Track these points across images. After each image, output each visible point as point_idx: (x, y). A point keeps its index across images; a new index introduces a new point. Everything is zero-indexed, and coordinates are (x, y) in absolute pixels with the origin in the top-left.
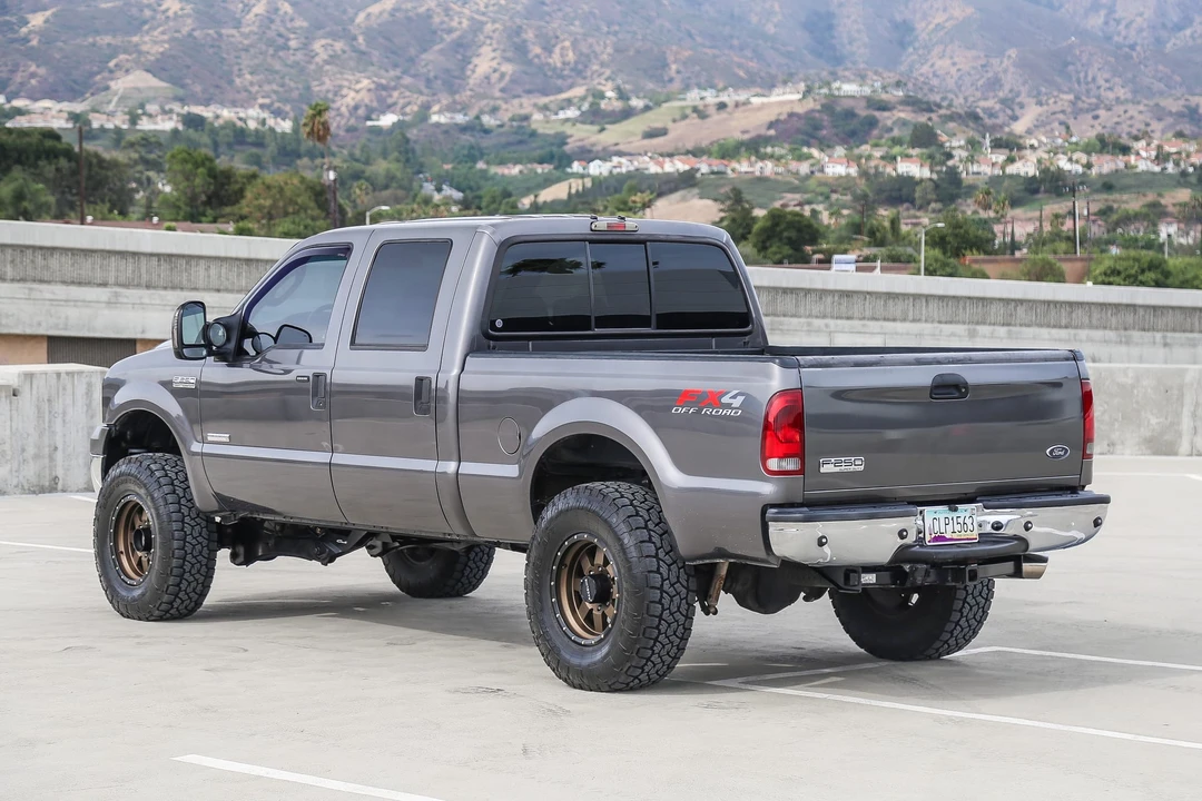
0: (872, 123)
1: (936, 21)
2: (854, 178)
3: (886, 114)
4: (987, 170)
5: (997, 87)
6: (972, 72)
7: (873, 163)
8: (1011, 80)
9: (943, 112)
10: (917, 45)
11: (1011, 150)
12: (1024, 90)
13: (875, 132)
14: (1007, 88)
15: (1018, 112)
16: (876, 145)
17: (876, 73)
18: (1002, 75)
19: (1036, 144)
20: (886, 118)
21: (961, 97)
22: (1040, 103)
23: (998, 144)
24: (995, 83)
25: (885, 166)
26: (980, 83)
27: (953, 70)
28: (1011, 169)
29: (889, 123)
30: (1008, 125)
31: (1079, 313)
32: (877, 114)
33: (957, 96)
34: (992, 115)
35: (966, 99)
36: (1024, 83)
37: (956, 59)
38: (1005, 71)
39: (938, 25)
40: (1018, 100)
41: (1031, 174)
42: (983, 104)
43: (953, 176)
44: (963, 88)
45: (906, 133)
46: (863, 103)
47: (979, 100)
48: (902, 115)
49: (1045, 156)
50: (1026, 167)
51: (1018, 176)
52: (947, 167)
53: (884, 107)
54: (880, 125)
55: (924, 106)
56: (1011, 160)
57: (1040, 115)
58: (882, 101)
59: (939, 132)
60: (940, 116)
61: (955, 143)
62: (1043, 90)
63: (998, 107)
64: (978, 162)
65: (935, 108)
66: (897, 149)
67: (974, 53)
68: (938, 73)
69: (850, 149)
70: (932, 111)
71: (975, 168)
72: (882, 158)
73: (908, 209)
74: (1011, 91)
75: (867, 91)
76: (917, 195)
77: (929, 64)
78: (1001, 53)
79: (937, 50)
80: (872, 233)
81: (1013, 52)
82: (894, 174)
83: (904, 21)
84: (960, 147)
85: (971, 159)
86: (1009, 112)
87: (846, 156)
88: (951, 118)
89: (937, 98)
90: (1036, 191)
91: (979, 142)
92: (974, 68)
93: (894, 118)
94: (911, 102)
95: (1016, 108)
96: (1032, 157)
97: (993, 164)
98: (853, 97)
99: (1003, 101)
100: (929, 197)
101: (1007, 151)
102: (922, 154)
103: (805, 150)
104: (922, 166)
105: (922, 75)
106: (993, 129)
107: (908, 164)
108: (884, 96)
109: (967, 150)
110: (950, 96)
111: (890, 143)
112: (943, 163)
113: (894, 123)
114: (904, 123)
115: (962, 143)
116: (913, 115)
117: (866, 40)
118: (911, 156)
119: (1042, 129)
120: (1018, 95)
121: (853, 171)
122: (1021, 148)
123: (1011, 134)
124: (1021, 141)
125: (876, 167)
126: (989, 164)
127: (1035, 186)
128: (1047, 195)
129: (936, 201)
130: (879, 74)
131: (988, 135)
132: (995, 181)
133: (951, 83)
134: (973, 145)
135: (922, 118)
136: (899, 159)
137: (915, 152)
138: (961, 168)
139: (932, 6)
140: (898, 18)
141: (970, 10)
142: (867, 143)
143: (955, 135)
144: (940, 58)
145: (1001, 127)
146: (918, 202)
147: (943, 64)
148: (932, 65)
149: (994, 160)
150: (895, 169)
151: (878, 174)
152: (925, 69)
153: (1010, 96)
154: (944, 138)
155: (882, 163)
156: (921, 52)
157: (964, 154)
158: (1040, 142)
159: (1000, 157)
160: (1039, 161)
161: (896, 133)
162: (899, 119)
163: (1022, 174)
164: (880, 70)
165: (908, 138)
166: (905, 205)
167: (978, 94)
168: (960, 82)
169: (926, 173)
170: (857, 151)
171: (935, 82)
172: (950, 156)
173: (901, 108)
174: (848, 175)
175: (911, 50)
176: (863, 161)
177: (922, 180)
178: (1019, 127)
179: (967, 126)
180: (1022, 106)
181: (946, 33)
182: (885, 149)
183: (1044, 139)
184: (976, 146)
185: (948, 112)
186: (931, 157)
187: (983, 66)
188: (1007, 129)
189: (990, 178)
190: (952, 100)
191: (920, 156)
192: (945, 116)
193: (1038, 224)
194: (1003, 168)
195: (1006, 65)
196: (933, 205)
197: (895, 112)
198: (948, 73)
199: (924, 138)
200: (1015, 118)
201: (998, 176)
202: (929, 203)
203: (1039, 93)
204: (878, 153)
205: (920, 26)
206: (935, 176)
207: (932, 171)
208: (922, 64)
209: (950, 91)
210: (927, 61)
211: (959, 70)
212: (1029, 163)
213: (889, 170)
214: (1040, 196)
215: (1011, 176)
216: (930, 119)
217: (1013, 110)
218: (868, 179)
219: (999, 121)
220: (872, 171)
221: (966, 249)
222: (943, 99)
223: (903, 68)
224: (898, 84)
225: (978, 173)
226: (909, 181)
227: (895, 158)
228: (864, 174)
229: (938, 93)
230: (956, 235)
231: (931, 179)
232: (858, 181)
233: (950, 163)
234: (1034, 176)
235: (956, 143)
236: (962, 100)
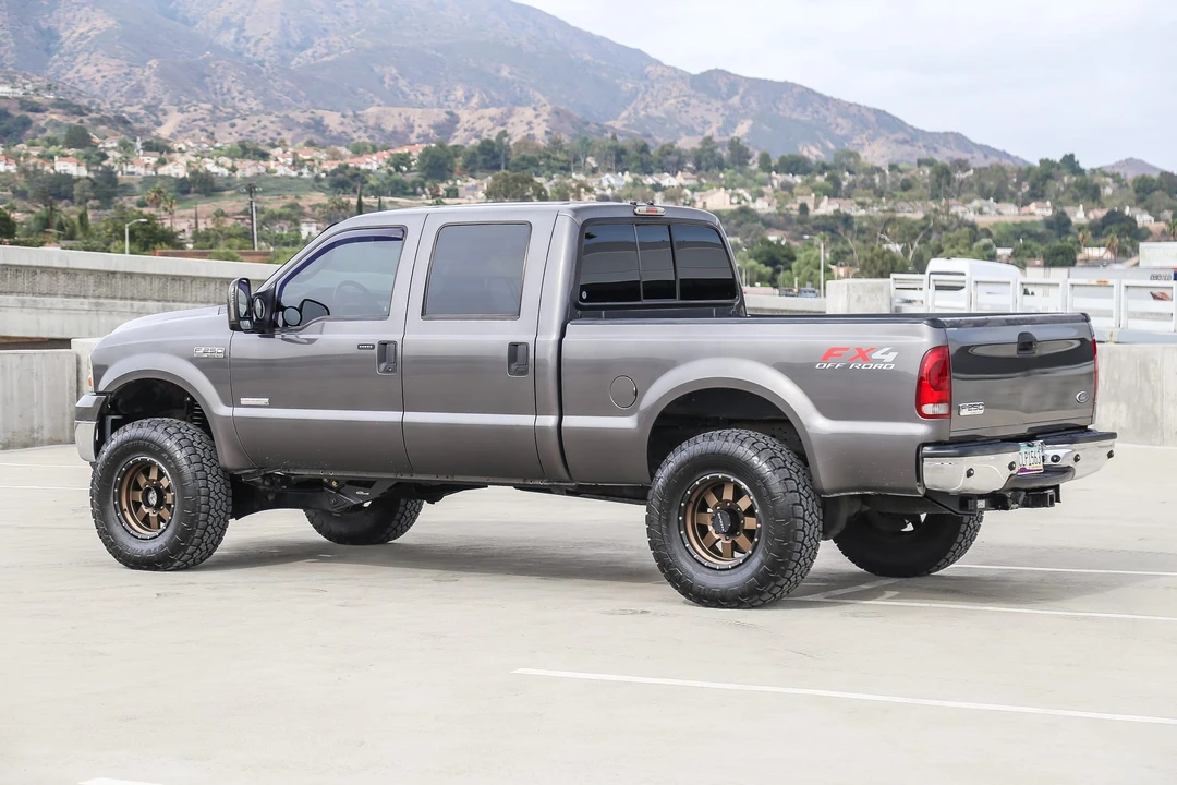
0: (26, 123)
1: (81, 30)
2: (13, 175)
3: (39, 115)
4: (140, 170)
5: (141, 94)
6: (117, 80)
7: (32, 161)
8: (153, 88)
9: (93, 115)
10: (62, 51)
11: (162, 153)
12: (166, 98)
13: (29, 132)
14: (150, 95)
15: (162, 118)
16: (33, 145)
17: (25, 76)
18: (144, 84)
19: (184, 148)
20: (39, 119)
21: (108, 102)
22: (181, 111)
23: (149, 147)
24: (138, 91)
25: (43, 165)
26: (124, 90)
27: (98, 77)
28: (163, 171)
29: (42, 124)
30: (154, 129)
32: (30, 115)
33: (104, 101)
34: (137, 120)
35: (112, 104)
36: (166, 92)
37: (100, 67)
38: (148, 80)
39: (81, 34)
40: (161, 107)
41: (181, 175)
42: (127, 109)
43: (109, 175)
44: (109, 94)
45: (61, 135)
46: (16, 105)
47: (125, 105)
48: (54, 117)
49: (193, 159)
50: (177, 169)
51: (169, 177)
52: (104, 166)
53: (37, 109)
54: (33, 125)
55: (75, 109)
56: (162, 162)
57: (182, 122)
58: (35, 103)
59: (91, 134)
60: (90, 120)
61: (108, 145)
62: (184, 99)
63: (142, 112)
64: (132, 163)
65: (86, 112)
66: (53, 149)
67: (116, 62)
68: (84, 79)
69: (7, 147)
70: (83, 114)
71: (130, 168)
72: (40, 156)
73: (67, 206)
74: (153, 99)
75: (19, 93)
76: (75, 192)
77: (75, 69)
78: (143, 63)
79: (82, 57)
80: (61, 227)
81: (153, 63)
82: (52, 171)
83: (49, 28)
84: (113, 148)
85: (127, 161)
86: (154, 118)
87: (4, 154)
88: (101, 121)
89: (85, 102)
90: (187, 192)
91: (131, 145)
92: (119, 76)
93: (47, 120)
94: (61, 105)
95: (160, 114)
96: (182, 160)
97: (147, 166)
98: (6, 98)
99: (147, 108)
100: (87, 194)
101: (157, 154)
102: (78, 154)
104: (78, 165)
105: (68, 80)
106: (142, 132)
107: (65, 163)
108: (36, 99)
109: (120, 151)
110: (98, 101)
111: (45, 143)
112: (99, 164)
113: (47, 124)
114: (57, 125)
115: (115, 145)
116: (65, 117)
117: (13, 45)
118: (67, 156)
119: (185, 135)
120: (161, 102)
121: (12, 168)
122: (170, 151)
123: (158, 138)
124: (170, 145)
125: (35, 165)
126: (141, 166)
127: (185, 187)
128: (197, 195)
129: (94, 199)
130: (28, 78)
131: (139, 139)
132: (147, 182)
133: (96, 89)
134: (125, 147)
135: (75, 121)
136: (56, 158)
137: (72, 151)
138: (116, 168)
139: (75, 17)
140: (44, 26)
141: (111, 22)
142: (21, 142)
143: (106, 138)
144: (86, 65)
145: (149, 131)
146: (77, 199)
147: (87, 71)
148: (77, 72)
149: (147, 162)
150: (53, 168)
151: (36, 172)
152: (71, 74)
153: (153, 103)
154: (97, 140)
155: (41, 161)
156: (66, 58)
157: (118, 155)
158: (188, 146)
159: (152, 159)
160: (189, 164)
161: (49, 133)
162: (52, 120)
163: (173, 175)
164: (29, 74)
165: (63, 139)
166: (66, 201)
167: (123, 100)
168: (106, 88)
169: (83, 172)
170: (14, 150)
171: (81, 87)
172: (105, 157)
173: (52, 110)
174: (8, 171)
175: (57, 56)
176: (22, 159)
177: (79, 179)
178: (164, 132)
179: (117, 130)
180: (165, 113)
181: (90, 42)
182: (41, 148)
183: (191, 144)
184: (129, 148)
185: (98, 116)
186: (87, 157)
187: (127, 74)
188: (154, 134)
189: (144, 177)
190: (99, 105)
191: (77, 156)
192: (96, 119)
193: (193, 221)
194: (155, 169)
195: (148, 74)
196: (91, 202)
197: (47, 114)
198: (93, 79)
199: (78, 139)
200: (159, 124)
201: (151, 177)
202: (87, 200)
203: (180, 102)
204: (35, 153)
205: (65, 34)
206: (92, 175)
207: (89, 171)
208: (68, 70)
209: (95, 96)
210: (72, 67)
211: (104, 77)
212: (179, 166)
213: (47, 168)
214: (189, 196)
215: (163, 177)
216: (81, 122)
217: (157, 116)
218: (26, 176)
219: (145, 126)
220: (31, 169)
221: (155, 243)
222: (92, 103)
223: (50, 73)
224: (49, 88)
225: (133, 173)
226: (68, 179)
227: (52, 158)
228: (24, 171)
229: (85, 97)
230: (144, 230)
231: (88, 178)
232: (17, 178)
233: (105, 163)
234: (185, 178)
235: (110, 144)
236: (108, 106)
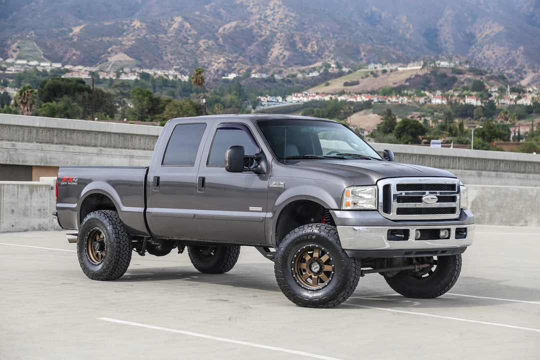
0: (454, 80)
1: (486, 33)
2: (445, 105)
3: (461, 76)
4: (508, 102)
5: (514, 64)
6: (503, 57)
7: (454, 98)
8: (520, 61)
9: (488, 75)
10: (476, 44)
11: (520, 93)
12: (527, 65)
13: (456, 84)
14: (519, 64)
15: (524, 75)
16: (456, 90)
17: (457, 57)
18: (516, 58)
19: (531, 90)
20: (461, 78)
21: (497, 68)
22: (534, 72)
23: (513, 91)
24: (513, 62)
25: (459, 100)
26: (506, 62)
27: (493, 56)
28: (519, 102)
29: (462, 80)
30: (519, 82)
31: (529, 167)
32: (457, 76)
33: (495, 68)
34: (511, 76)
35: (499, 69)
36: (527, 63)
37: (495, 51)
38: (518, 56)
39: (486, 35)
40: (523, 70)
41: (529, 104)
42: (507, 72)
43: (492, 104)
44: (498, 64)
45: (470, 85)
46: (450, 71)
47: (505, 70)
48: (469, 76)
49: (536, 96)
50: (527, 101)
51: (523, 105)
52: (489, 101)
53: (460, 72)
54: (458, 81)
55: (479, 72)
56: (519, 98)
57: (534, 77)
58: (460, 70)
59: (486, 84)
60: (487, 77)
61: (493, 90)
62: (536, 65)
63: (514, 73)
64: (504, 98)
65: (484, 73)
66: (465, 92)
67: (503, 48)
68: (486, 57)
69: (444, 92)
70: (482, 74)
71: (502, 101)
72: (458, 96)
73: (470, 120)
74: (521, 66)
75: (452, 65)
76: (474, 113)
77: (482, 53)
78: (516, 48)
79: (486, 46)
80: (451, 130)
81: (522, 48)
82: (464, 103)
83: (471, 33)
84: (495, 91)
85: (501, 97)
86: (519, 76)
87: (441, 95)
88: (491, 78)
89: (486, 69)
90: (531, 112)
91: (504, 89)
92: (503, 55)
93: (465, 78)
94: (471, 70)
95: (523, 74)
96: (530, 96)
97: (511, 100)
98: (446, 68)
99: (516, 71)
100: (480, 114)
101: (518, 94)
102: (477, 94)
103: (423, 92)
104: (477, 100)
105: (478, 58)
106: (511, 83)
107: (470, 99)
108: (460, 68)
109: (499, 93)
110: (492, 68)
111: (462, 89)
112: (487, 99)
113: (464, 80)
114: (469, 80)
115: (496, 89)
116: (473, 76)
117: (453, 42)
118: (472, 95)
119: (535, 84)
120: (524, 67)
121: (445, 102)
122: (524, 92)
123: (520, 85)
124: (525, 89)
125: (456, 100)
126: (509, 99)
127: (531, 110)
128: (536, 114)
129: (483, 116)
130: (459, 58)
131: (509, 86)
132: (511, 107)
133: (492, 62)
134: (502, 91)
135: (478, 78)
136: (466, 97)
137: (474, 93)
138: (495, 101)
139: (484, 26)
140: (468, 32)
141: (502, 28)
142: (451, 89)
143: (493, 86)
144: (488, 50)
145: (515, 82)
146: (475, 117)
147: (488, 53)
148: (484, 54)
149: (511, 98)
150: (465, 101)
151: (456, 103)
152: (480, 55)
153: (520, 68)
154: (488, 87)
155: (458, 99)
156: (478, 47)
157: (497, 95)
158: (533, 89)
159: (514, 97)
160: (533, 98)
161: (465, 84)
162: (467, 78)
163: (525, 104)
164: (459, 56)
165: (471, 87)
166: (469, 118)
167: (505, 67)
168: (497, 62)
169: (479, 103)
170: (446, 93)
171: (485, 61)
172: (490, 96)
173: (467, 73)
174: (442, 104)
175: (473, 46)
176: (450, 97)
177: (477, 106)
178: (524, 83)
179: (499, 82)
180: (526, 73)
181: (491, 39)
182: (460, 92)
183: (535, 88)
184: (503, 91)
185: (490, 75)
186: (481, 96)
187: (507, 54)
188: (518, 83)
189: (509, 106)
190: (492, 70)
191: (476, 96)
192: (489, 77)
193: (531, 127)
194: (515, 101)
195: (519, 55)
196: (482, 118)
197: (465, 75)
198: (491, 57)
199: (478, 87)
200: (522, 78)
201: (513, 105)
202: (480, 117)
203: (534, 67)
204: (456, 94)
205: (478, 35)
206: (483, 105)
207: (482, 103)
208: (479, 53)
209: (492, 66)
210: (481, 52)
211: (496, 56)
212: (528, 100)
213: (461, 101)
214: (532, 115)
215: (519, 105)
216: (482, 78)
217: (521, 75)
218: (451, 106)
219: (515, 80)
220: (454, 102)
221: (494, 138)
222: (488, 69)
223: (470, 55)
224: (467, 62)
225: (504, 104)
226: (471, 107)
227: (464, 96)
228: (450, 103)
229: (486, 66)
230: (490, 132)
231: (481, 106)
232: (447, 107)
233: (490, 99)
234: (530, 105)
235: (494, 90)
236: (497, 70)
